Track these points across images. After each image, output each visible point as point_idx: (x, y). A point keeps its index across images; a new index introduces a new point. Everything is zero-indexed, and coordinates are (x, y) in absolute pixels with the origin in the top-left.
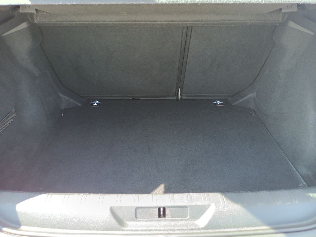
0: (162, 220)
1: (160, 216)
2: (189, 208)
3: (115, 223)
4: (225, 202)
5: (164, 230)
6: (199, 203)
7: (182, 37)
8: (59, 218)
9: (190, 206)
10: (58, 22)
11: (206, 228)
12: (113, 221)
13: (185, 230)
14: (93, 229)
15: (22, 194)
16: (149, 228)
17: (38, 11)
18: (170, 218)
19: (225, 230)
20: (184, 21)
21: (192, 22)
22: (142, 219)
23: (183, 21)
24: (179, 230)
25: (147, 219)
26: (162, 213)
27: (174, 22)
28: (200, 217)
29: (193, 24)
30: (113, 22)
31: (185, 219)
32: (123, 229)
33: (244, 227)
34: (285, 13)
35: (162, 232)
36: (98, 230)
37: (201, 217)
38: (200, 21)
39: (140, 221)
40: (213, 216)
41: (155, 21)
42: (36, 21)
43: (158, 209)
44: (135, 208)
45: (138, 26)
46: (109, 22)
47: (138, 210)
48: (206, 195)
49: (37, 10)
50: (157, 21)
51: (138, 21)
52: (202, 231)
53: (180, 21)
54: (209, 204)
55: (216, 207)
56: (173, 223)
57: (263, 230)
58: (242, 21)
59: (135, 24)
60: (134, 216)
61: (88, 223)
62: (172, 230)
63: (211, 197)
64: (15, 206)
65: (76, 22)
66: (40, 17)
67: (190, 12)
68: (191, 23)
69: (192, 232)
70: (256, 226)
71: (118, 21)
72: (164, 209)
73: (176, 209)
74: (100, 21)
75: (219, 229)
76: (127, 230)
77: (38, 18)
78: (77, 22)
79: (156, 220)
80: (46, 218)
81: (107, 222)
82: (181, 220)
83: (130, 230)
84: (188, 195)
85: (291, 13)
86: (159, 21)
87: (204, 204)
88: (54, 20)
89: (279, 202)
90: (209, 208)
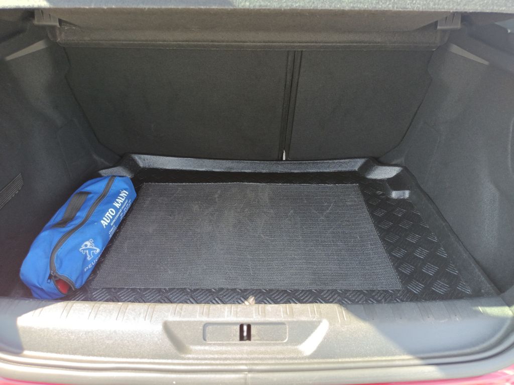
0: (245, 345)
1: (242, 338)
2: (287, 326)
3: (170, 346)
4: (345, 317)
5: (247, 359)
6: (304, 318)
7: (287, 68)
8: (83, 338)
9: (289, 322)
10: (94, 42)
11: (314, 356)
12: (168, 343)
13: (281, 359)
14: (136, 357)
15: (27, 302)
16: (224, 356)
17: (62, 24)
18: (258, 340)
19: (344, 360)
20: (289, 43)
21: (301, 44)
22: (213, 342)
23: (287, 43)
24: (272, 359)
25: (221, 342)
26: (245, 333)
27: (274, 44)
28: (305, 340)
29: (303, 46)
30: (179, 43)
31: (282, 343)
32: (183, 356)
33: (374, 355)
34: (444, 31)
35: (244, 362)
36: (143, 357)
37: (307, 340)
38: (313, 42)
39: (210, 344)
40: (325, 338)
41: (244, 42)
42: (59, 39)
43: (239, 326)
44: (203, 324)
45: (217, 49)
46: (173, 43)
47: (207, 328)
48: (315, 307)
49: (60, 21)
50: (246, 42)
51: (218, 42)
52: (307, 361)
53: (282, 42)
54: (319, 320)
55: (330, 324)
56: (262, 349)
57: (403, 360)
58: (379, 43)
59: (213, 46)
60: (202, 336)
61: (128, 346)
62: (261, 359)
63: (323, 310)
64: (16, 320)
65: (121, 42)
66: (66, 33)
67: (295, 26)
68: (299, 46)
69: (291, 362)
70: (393, 355)
71: (187, 41)
72: (249, 327)
73: (268, 326)
74: (159, 41)
75: (334, 358)
76: (189, 359)
77: (63, 35)
78: (123, 41)
79: (235, 344)
80: (63, 337)
81: (158, 344)
82: (274, 344)
83: (193, 359)
84: (287, 306)
85: (453, 31)
86: (250, 42)
87: (312, 319)
88: (87, 38)
89: (429, 317)
90: (319, 325)
